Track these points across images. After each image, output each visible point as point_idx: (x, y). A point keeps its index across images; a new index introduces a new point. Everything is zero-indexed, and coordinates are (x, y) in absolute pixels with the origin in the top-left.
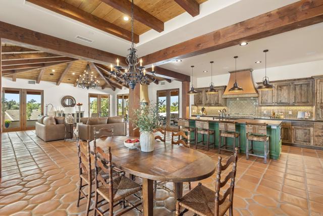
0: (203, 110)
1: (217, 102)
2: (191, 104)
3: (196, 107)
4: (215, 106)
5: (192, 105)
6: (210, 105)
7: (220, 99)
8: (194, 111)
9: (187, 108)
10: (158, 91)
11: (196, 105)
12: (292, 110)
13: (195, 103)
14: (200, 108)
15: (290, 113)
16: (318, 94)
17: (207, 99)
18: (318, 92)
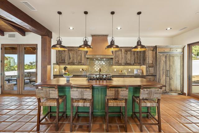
0: (65, 69)
1: (80, 61)
2: (52, 63)
3: (58, 66)
4: (78, 65)
5: (54, 64)
6: (73, 64)
7: (83, 58)
8: (55, 70)
9: (49, 67)
10: (2, 45)
11: (58, 63)
12: (130, 69)
13: (57, 62)
14: (62, 66)
15: (130, 70)
16: (147, 58)
17: (70, 59)
18: (147, 56)
